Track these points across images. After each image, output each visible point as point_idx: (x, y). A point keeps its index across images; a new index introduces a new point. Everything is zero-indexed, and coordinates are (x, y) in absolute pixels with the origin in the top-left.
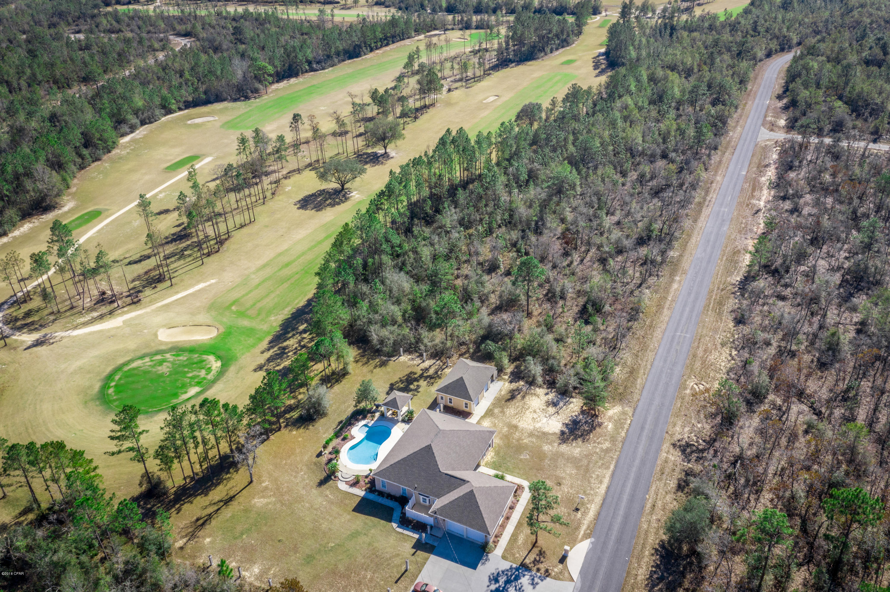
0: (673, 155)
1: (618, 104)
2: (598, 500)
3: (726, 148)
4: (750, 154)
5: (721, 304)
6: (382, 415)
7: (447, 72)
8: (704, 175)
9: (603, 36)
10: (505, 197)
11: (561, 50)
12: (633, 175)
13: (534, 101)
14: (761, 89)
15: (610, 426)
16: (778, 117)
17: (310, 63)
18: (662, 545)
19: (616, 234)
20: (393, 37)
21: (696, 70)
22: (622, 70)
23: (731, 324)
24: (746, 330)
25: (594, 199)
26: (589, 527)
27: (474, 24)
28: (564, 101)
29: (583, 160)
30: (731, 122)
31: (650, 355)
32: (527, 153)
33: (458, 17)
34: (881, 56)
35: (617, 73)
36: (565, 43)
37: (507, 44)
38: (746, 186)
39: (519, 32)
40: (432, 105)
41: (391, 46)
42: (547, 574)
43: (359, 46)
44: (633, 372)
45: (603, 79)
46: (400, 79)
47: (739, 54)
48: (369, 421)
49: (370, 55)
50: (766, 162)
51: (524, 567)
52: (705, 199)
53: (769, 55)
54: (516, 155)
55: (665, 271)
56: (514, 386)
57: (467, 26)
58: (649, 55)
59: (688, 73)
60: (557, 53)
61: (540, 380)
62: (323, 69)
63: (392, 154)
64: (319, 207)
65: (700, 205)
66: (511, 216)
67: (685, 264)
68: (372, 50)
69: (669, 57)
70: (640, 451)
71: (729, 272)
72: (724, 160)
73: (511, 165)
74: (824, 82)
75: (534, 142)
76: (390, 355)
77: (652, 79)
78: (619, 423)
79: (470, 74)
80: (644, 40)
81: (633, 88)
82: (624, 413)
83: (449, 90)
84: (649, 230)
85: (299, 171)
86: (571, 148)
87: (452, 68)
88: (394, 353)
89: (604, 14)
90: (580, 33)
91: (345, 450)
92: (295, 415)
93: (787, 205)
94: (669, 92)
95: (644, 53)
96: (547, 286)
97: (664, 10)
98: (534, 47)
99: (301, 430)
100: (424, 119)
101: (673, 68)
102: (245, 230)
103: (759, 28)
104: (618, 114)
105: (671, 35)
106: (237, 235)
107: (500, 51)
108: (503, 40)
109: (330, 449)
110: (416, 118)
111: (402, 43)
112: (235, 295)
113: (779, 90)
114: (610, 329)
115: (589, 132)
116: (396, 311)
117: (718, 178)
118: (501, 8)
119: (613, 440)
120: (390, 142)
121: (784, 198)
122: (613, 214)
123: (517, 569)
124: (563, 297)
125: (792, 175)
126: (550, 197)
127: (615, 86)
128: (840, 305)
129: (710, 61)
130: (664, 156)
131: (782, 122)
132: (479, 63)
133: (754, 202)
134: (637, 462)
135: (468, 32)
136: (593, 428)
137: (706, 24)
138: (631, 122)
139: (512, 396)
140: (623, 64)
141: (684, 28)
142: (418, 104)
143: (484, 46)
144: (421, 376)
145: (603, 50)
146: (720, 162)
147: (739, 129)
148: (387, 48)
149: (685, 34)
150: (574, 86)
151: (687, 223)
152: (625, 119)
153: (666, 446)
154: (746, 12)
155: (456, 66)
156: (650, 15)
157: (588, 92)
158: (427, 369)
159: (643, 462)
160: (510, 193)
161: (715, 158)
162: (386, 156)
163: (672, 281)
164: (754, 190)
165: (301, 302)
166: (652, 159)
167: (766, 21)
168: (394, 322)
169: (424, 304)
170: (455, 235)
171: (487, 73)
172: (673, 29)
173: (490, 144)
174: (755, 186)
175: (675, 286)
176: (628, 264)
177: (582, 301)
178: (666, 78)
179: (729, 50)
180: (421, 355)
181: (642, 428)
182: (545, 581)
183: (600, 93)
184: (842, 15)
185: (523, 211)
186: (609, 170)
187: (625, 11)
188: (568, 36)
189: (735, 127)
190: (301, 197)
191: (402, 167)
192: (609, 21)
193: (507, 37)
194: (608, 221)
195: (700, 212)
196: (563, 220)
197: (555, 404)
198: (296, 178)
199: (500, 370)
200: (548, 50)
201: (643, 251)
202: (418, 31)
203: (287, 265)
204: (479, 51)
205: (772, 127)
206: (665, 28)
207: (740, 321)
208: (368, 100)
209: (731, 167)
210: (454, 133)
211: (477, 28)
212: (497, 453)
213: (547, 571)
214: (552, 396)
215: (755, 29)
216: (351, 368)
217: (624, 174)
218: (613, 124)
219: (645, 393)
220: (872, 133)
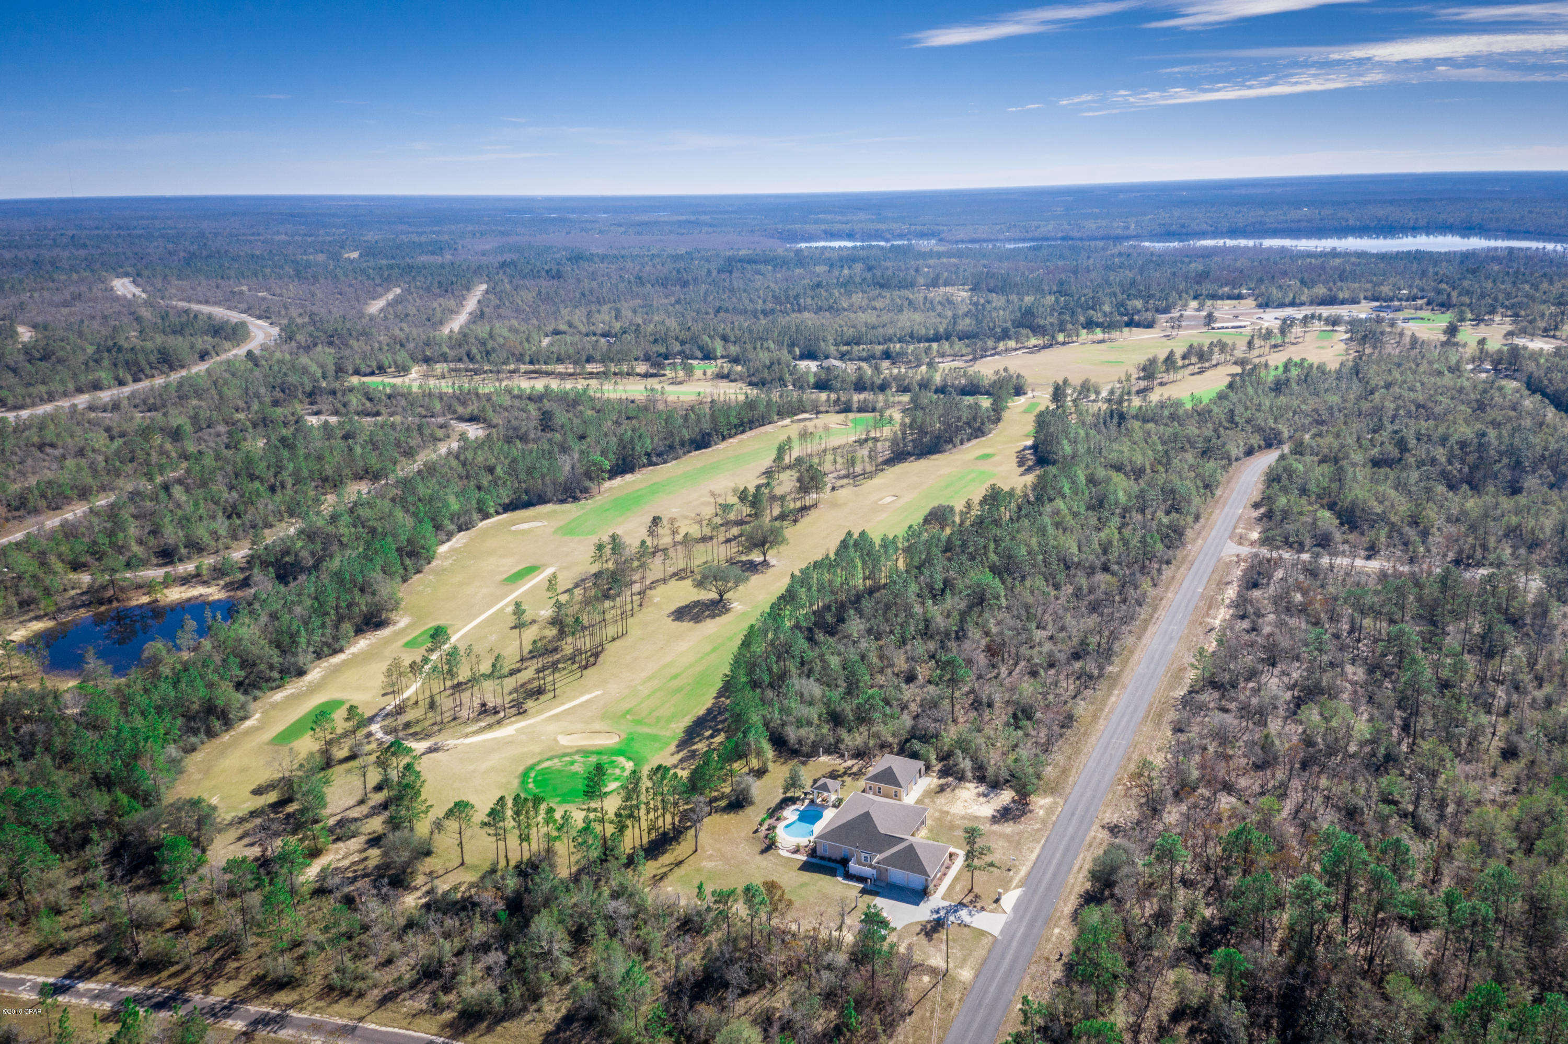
0: (1116, 567)
1: (1048, 508)
2: (1029, 864)
3: (1182, 563)
4: (1210, 570)
5: (1160, 715)
6: (812, 801)
7: (828, 467)
8: (1152, 592)
9: (1028, 425)
10: (918, 609)
11: (974, 442)
12: (1069, 589)
13: (945, 503)
14: (1235, 494)
15: (1041, 812)
16: (1251, 530)
17: (648, 455)
18: (1087, 892)
19: (1048, 647)
20: (751, 422)
21: (1148, 471)
22: (1053, 470)
23: (1169, 733)
24: (1183, 737)
25: (1023, 613)
26: (1020, 881)
27: (855, 406)
28: (981, 503)
29: (1007, 570)
30: (1189, 533)
31: (1083, 758)
32: (940, 563)
33: (833, 396)
34: (1395, 453)
35: (1046, 472)
36: (979, 432)
37: (904, 433)
38: (1202, 604)
39: (919, 420)
40: (814, 506)
41: (749, 434)
42: (983, 909)
43: (709, 435)
44: (1065, 771)
45: (1030, 479)
46: (768, 473)
47: (1204, 453)
48: (800, 807)
49: (722, 445)
50: (1229, 579)
51: (961, 904)
52: (1152, 616)
53: (1250, 452)
54: (928, 561)
55: (1103, 685)
56: (942, 781)
57: (847, 409)
58: (1089, 451)
59: (1138, 473)
60: (970, 444)
61: (969, 774)
62: (665, 462)
63: (773, 561)
64: (697, 619)
65: (1146, 622)
66: (927, 627)
67: (1126, 678)
68: (724, 439)
69: (1114, 455)
70: (1071, 830)
71: (1172, 687)
72: (1178, 576)
73: (921, 573)
74: (1312, 487)
75: (948, 548)
76: (809, 756)
77: (1092, 480)
78: (1050, 810)
79: (858, 469)
80: (1082, 432)
81: (1066, 490)
82: (1055, 803)
83: (833, 489)
84: (1084, 643)
85: (664, 581)
86: (993, 557)
87: (835, 462)
88: (813, 753)
89: (1030, 395)
90: (998, 420)
91: (781, 826)
92: (723, 803)
93: (1246, 624)
94: (1112, 497)
95: (1081, 449)
96: (972, 696)
97: (1112, 392)
98: (938, 437)
99: (732, 815)
100: (805, 522)
101: (1118, 468)
102: (617, 643)
103: (1237, 419)
104: (1047, 520)
105: (1119, 424)
106: (611, 648)
107: (894, 442)
108: (897, 427)
109: (765, 826)
110: (795, 521)
111: (762, 429)
112: (626, 705)
113: (1256, 496)
114: (1042, 735)
115: (1013, 538)
116: (813, 713)
117: (1170, 595)
118: (889, 386)
119: (1044, 822)
120: (770, 548)
121: (1243, 617)
122: (1044, 628)
123: (956, 906)
124: (990, 705)
125: (1256, 593)
126: (970, 607)
127: (1044, 488)
128: (1286, 718)
129: (1165, 461)
130: (1106, 569)
131: (1255, 535)
132: (870, 457)
133: (1209, 620)
134: (1067, 838)
135: (851, 415)
136: (1024, 813)
137: (1166, 413)
138: (1065, 530)
139: (942, 789)
140: (1054, 462)
141: (1136, 417)
142: (799, 504)
143: (872, 434)
144: (845, 773)
145: (1030, 442)
146: (1173, 578)
147: (1200, 541)
148: (744, 436)
149: (1137, 424)
150: (993, 487)
151: (1129, 641)
152: (1057, 525)
153: (1095, 827)
154: (1221, 396)
155: (839, 460)
156: (1093, 397)
157: (1011, 493)
158: (850, 768)
159: (1072, 838)
160: (923, 604)
161: (1167, 572)
162: (765, 563)
163: (1110, 694)
164: (1210, 608)
165: (701, 711)
166: (1091, 571)
167: (1247, 409)
168: (809, 723)
169: (838, 709)
170: (863, 644)
171: (879, 469)
172: (1122, 417)
173: (897, 549)
174: (1211, 604)
175: (1113, 699)
176: (1062, 677)
177: (1010, 710)
178: (1108, 480)
179: (1192, 445)
180: (842, 756)
181: (1073, 814)
182: (981, 913)
183: (1026, 495)
184: (1358, 399)
185: (939, 621)
186: (1040, 582)
187: (1058, 393)
188: (983, 423)
189: (1195, 540)
190: (673, 608)
191: (801, 571)
192: (1038, 404)
193: (903, 425)
194: (1039, 635)
195: (1145, 629)
196: (987, 634)
197: (985, 795)
198: (661, 589)
199: (928, 768)
200: (957, 440)
201: (1077, 665)
202: (781, 414)
203: (675, 677)
204: (866, 440)
205: (1241, 540)
206: (1112, 417)
207: (1178, 730)
208: (733, 500)
209: (1186, 584)
210: (856, 536)
211: (860, 410)
212: (931, 831)
213: (982, 907)
214: (982, 789)
215: (1231, 419)
216: (771, 766)
217: (1057, 587)
218: (1042, 531)
219: (1077, 788)
220: (1367, 549)
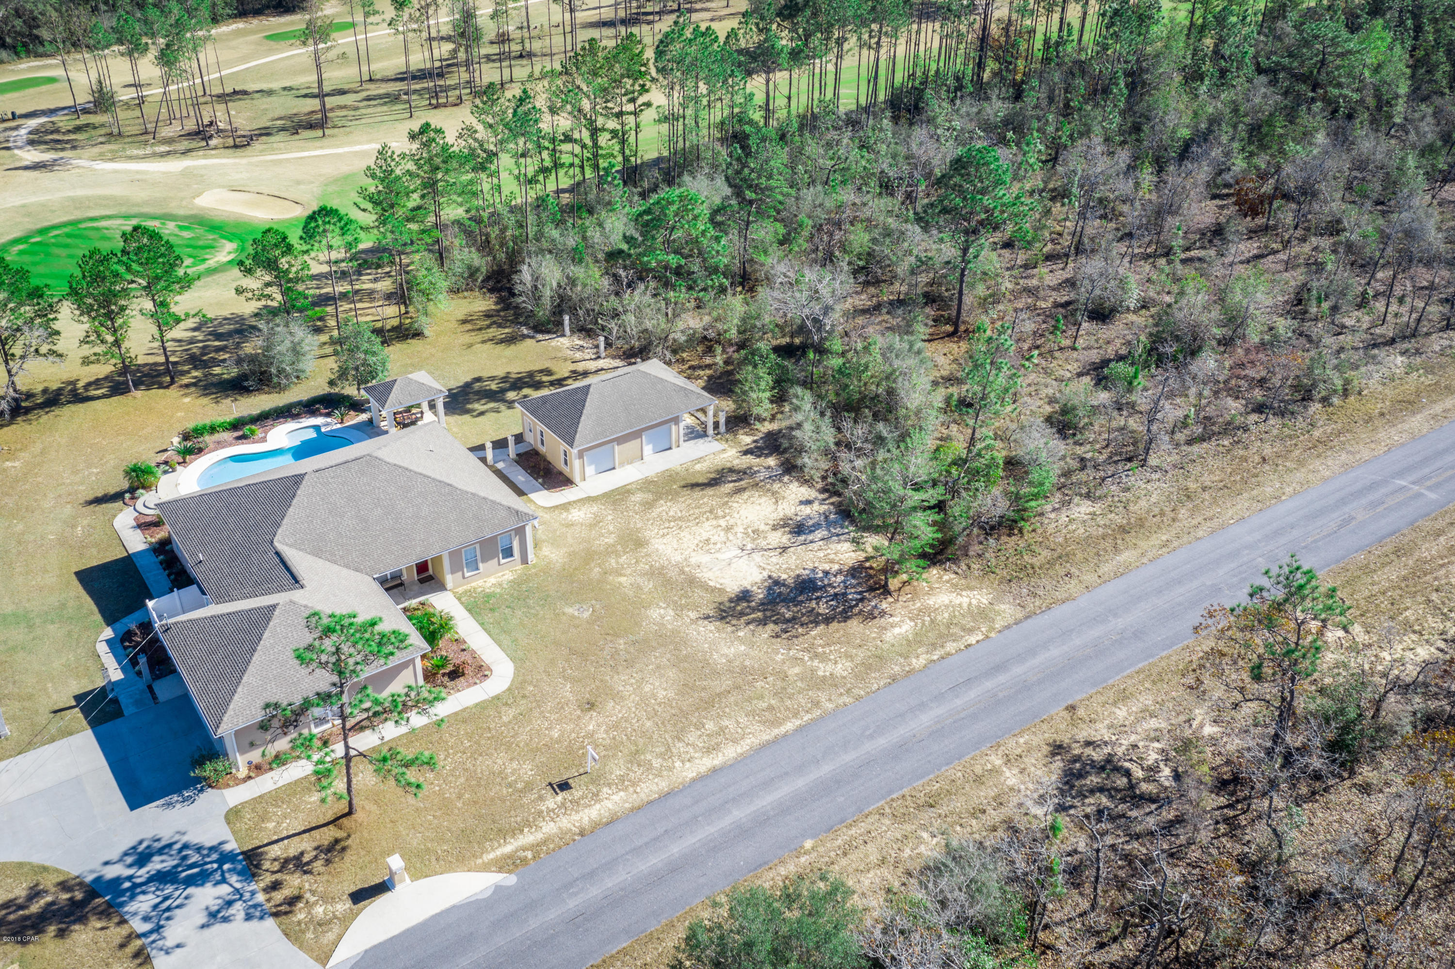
2: (650, 789)
15: (901, 630)
26: (544, 842)
42: (284, 908)
44: (1128, 530)
48: (333, 423)
51: (250, 860)
70: (925, 720)
78: (937, 632)
82: (983, 615)
91: (215, 455)
109: (191, 444)
119: (872, 663)
123: (226, 857)
136: (841, 616)
139: (714, 481)
144: (556, 382)
153: (1028, 741)
158: (584, 374)
159: (899, 751)
180: (607, 346)
181: (999, 668)
182: (254, 924)
197: (799, 530)
212: (521, 580)
213: (292, 901)
214: (813, 510)
219: (1109, 589)
